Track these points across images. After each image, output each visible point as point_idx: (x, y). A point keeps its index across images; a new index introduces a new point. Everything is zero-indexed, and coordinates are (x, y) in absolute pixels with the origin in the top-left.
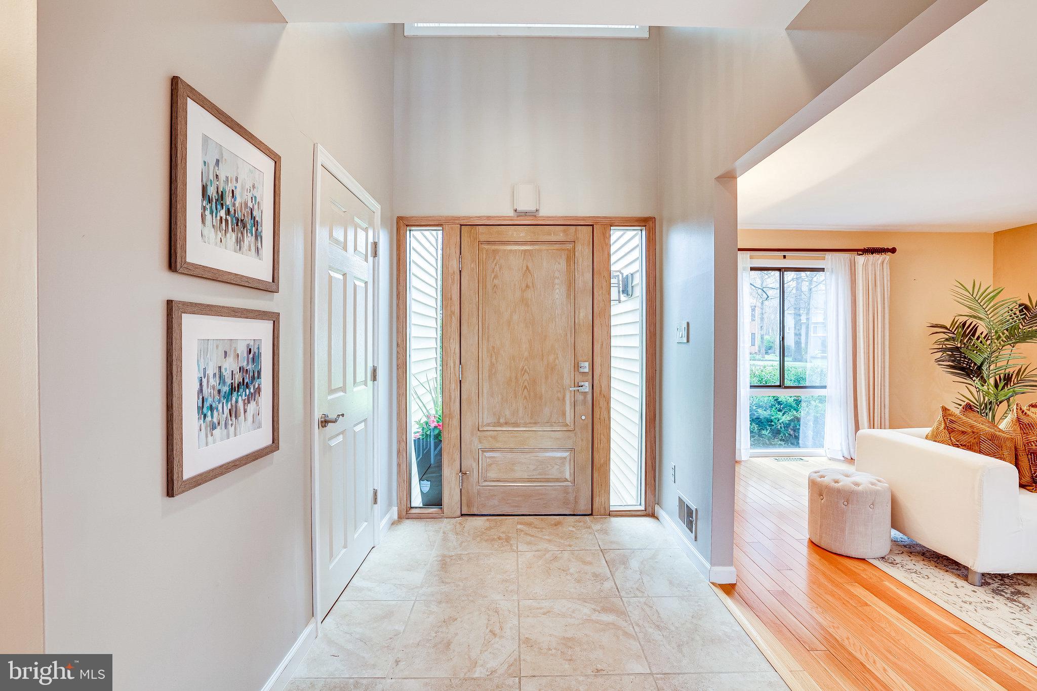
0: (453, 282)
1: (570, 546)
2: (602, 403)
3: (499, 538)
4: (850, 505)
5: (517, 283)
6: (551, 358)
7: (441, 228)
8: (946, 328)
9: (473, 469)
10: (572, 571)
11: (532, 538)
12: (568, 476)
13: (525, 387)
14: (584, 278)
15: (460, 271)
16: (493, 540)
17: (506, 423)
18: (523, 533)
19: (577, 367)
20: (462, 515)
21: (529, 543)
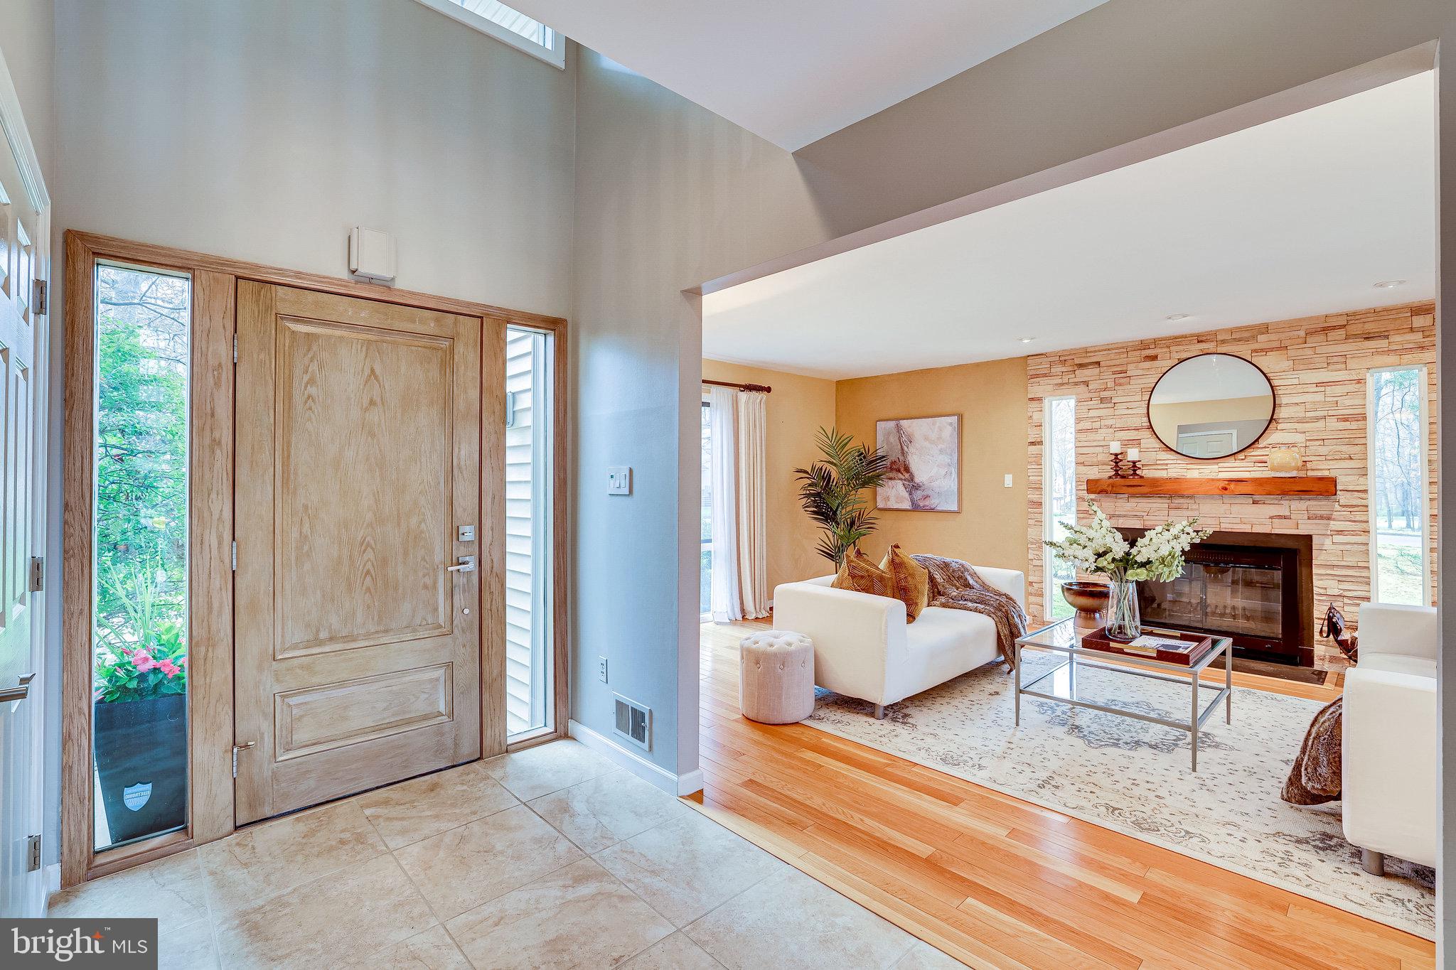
0: (217, 384)
1: (474, 813)
2: (495, 587)
3: (342, 842)
4: (785, 668)
5: (352, 396)
6: (414, 521)
7: (190, 276)
8: (806, 472)
9: (262, 735)
10: (499, 847)
11: (405, 823)
12: (442, 708)
13: (368, 572)
14: (468, 395)
15: (235, 364)
16: (331, 849)
17: (332, 639)
18: (381, 820)
19: (455, 533)
20: (237, 828)
21: (403, 832)
